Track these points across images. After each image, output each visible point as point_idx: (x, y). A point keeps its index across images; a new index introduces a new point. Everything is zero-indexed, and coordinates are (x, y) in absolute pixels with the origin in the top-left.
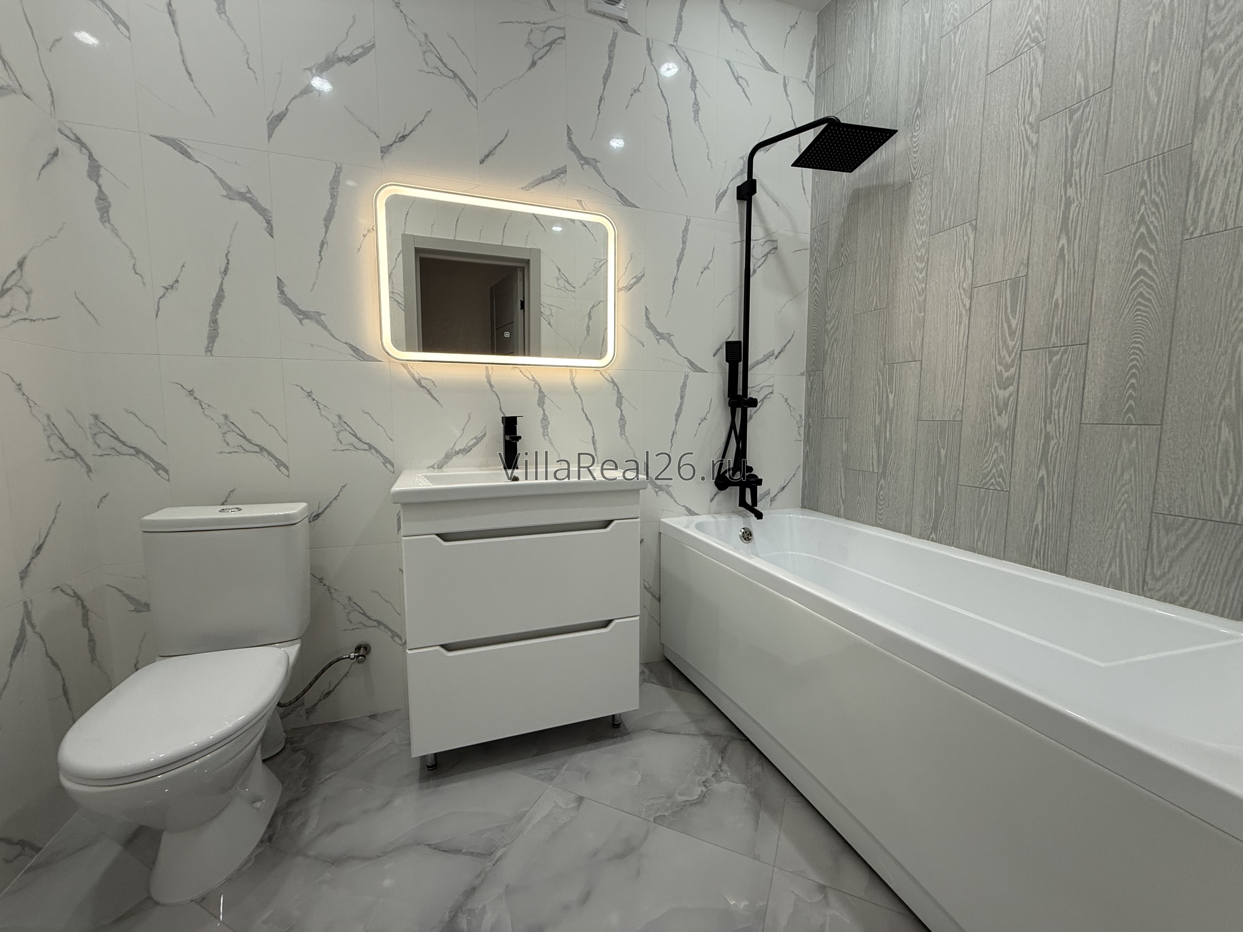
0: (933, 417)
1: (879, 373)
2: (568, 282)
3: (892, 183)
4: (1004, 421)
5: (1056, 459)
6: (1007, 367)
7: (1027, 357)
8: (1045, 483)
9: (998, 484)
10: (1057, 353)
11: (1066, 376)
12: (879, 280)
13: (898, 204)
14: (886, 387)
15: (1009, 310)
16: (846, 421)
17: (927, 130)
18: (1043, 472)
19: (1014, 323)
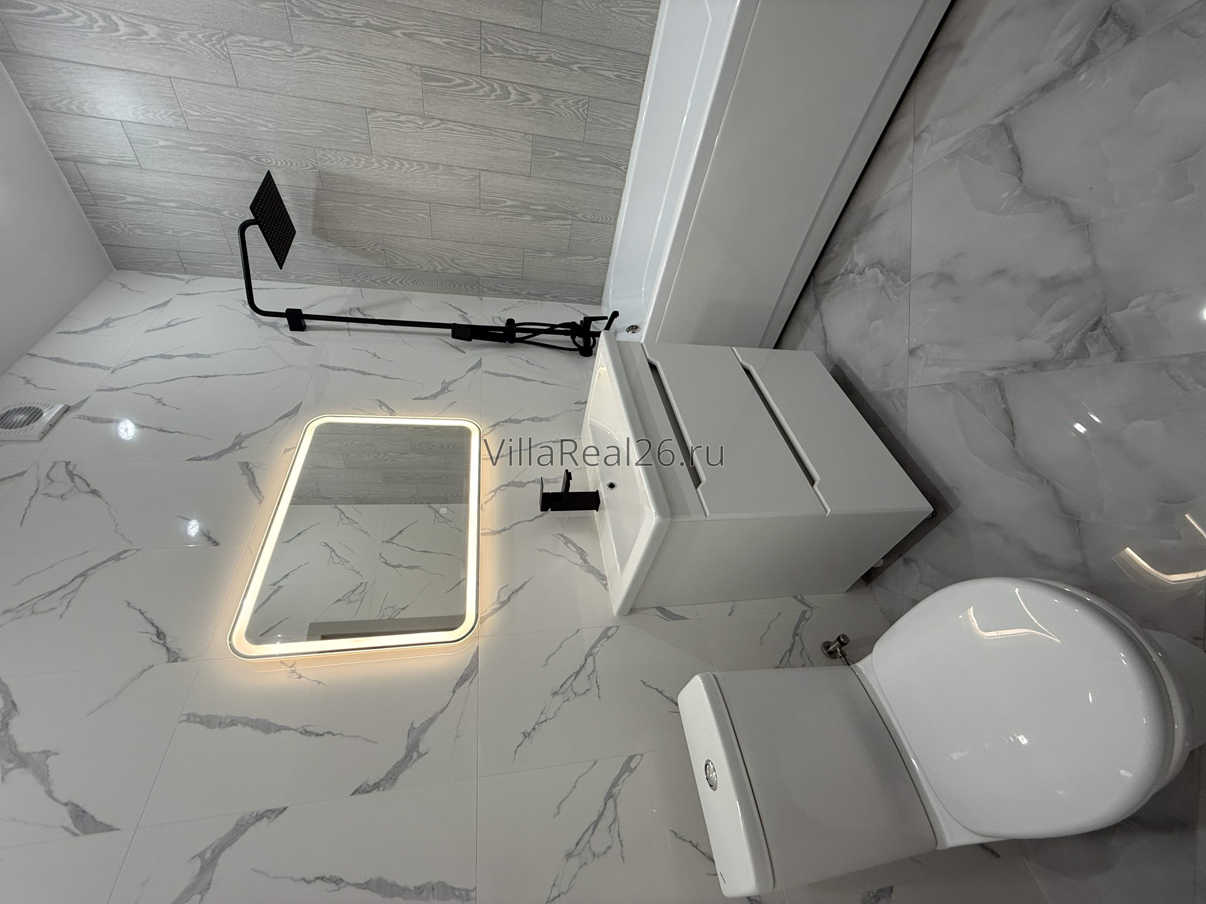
0: (529, 162)
1: (486, 214)
2: (355, 590)
3: (315, 191)
4: (535, 97)
5: (566, 56)
6: (493, 90)
7: (486, 72)
8: (583, 66)
9: (583, 106)
10: (486, 47)
11: (504, 41)
12: (403, 209)
13: (336, 186)
14: (499, 207)
15: (447, 84)
16: (527, 252)
17: (273, 151)
18: (575, 67)
19: (458, 81)
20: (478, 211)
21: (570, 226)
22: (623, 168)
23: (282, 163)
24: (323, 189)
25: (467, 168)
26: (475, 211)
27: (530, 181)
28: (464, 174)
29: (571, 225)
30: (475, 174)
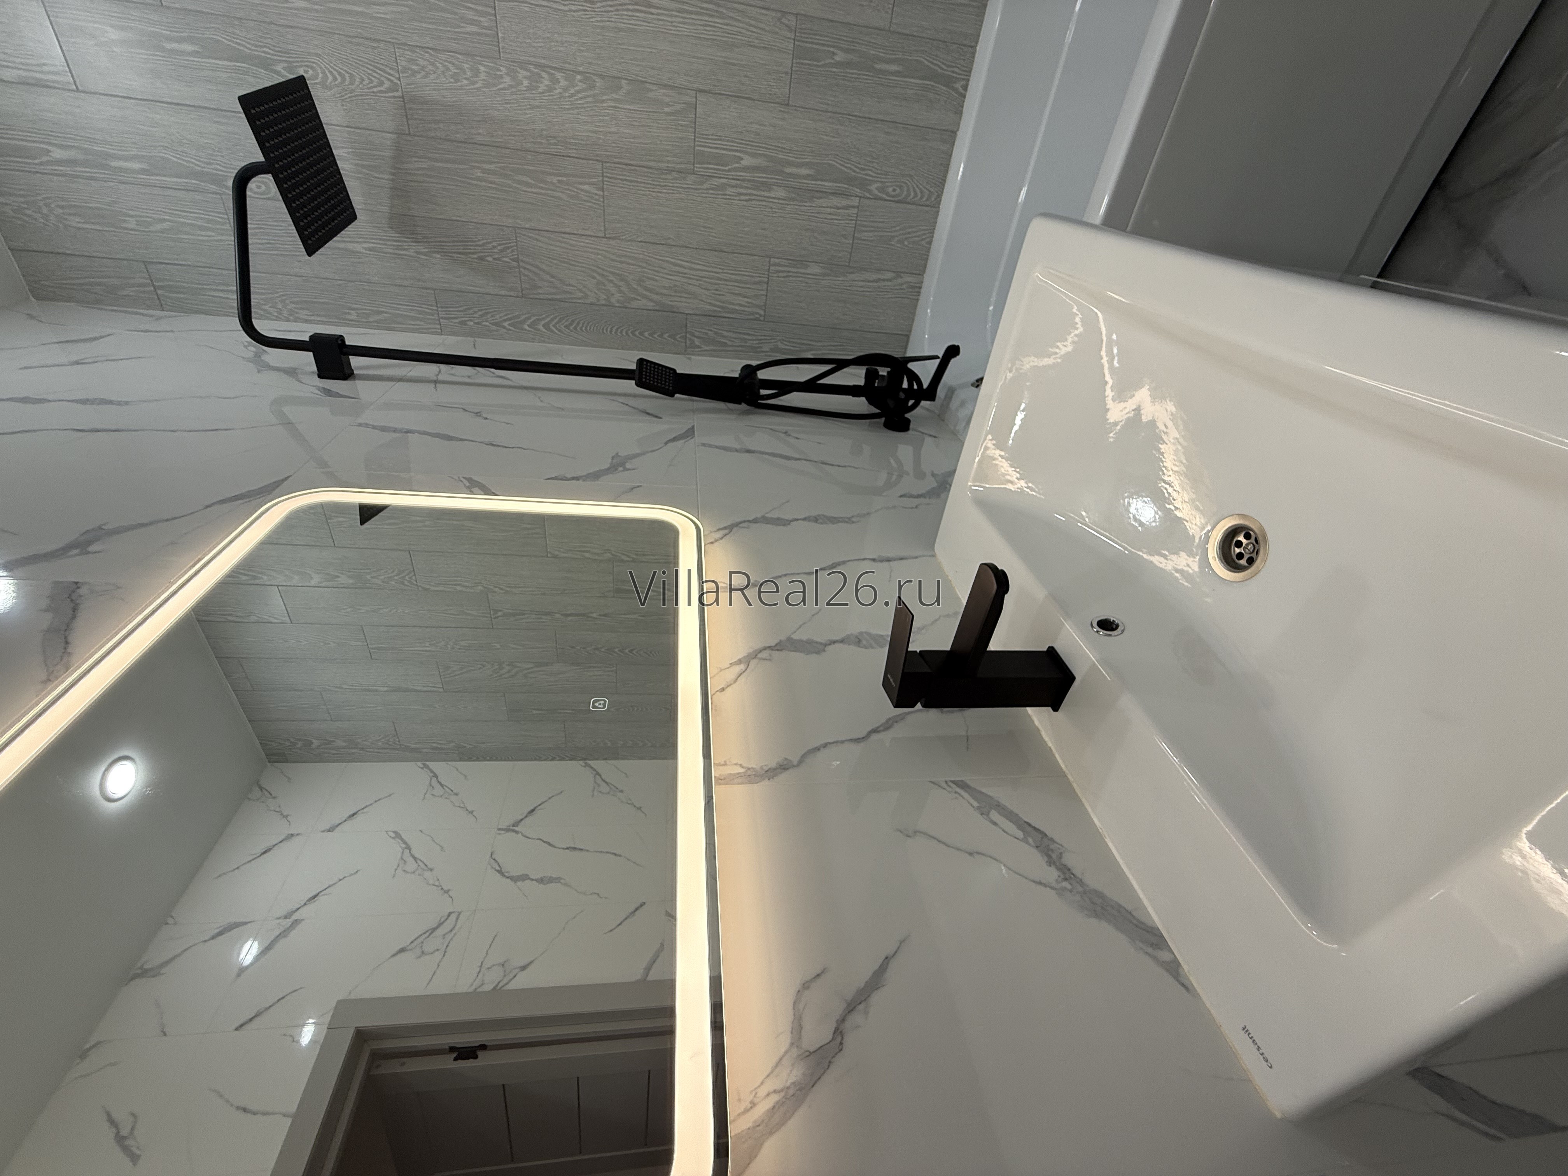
3: (395, 136)
12: (553, 174)
13: (433, 125)
14: (729, 170)
16: (775, 265)
17: (319, 51)
20: (691, 178)
21: (856, 211)
22: (958, 86)
23: (335, 79)
24: (409, 134)
25: (672, 87)
26: (685, 179)
27: (786, 116)
28: (667, 99)
29: (858, 207)
30: (687, 99)
